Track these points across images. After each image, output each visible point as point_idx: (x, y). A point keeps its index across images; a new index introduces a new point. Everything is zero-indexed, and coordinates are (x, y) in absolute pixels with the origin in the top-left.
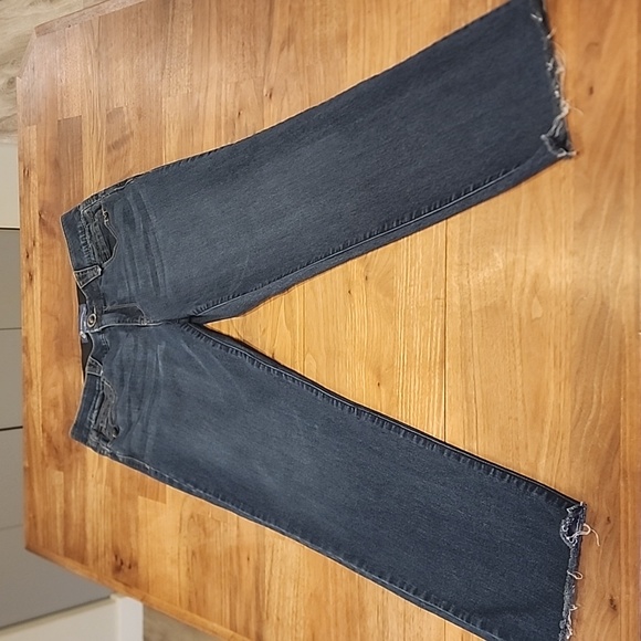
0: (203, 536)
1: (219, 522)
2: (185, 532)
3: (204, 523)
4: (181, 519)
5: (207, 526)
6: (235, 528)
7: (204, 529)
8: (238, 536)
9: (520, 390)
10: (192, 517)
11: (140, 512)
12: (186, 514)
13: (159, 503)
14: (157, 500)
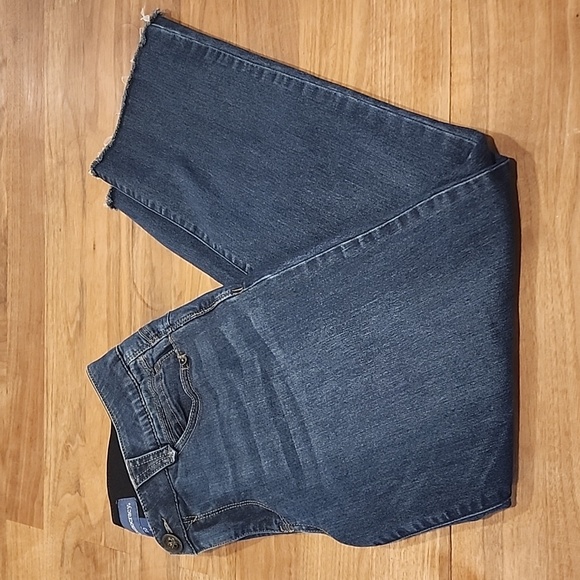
0: (92, 570)
1: (114, 552)
2: (68, 566)
3: (94, 553)
4: (63, 548)
5: (98, 556)
6: (138, 559)
7: (95, 561)
8: (142, 569)
9: (571, 350)
10: (78, 545)
11: (9, 541)
12: (70, 541)
13: (34, 529)
14: (31, 524)
